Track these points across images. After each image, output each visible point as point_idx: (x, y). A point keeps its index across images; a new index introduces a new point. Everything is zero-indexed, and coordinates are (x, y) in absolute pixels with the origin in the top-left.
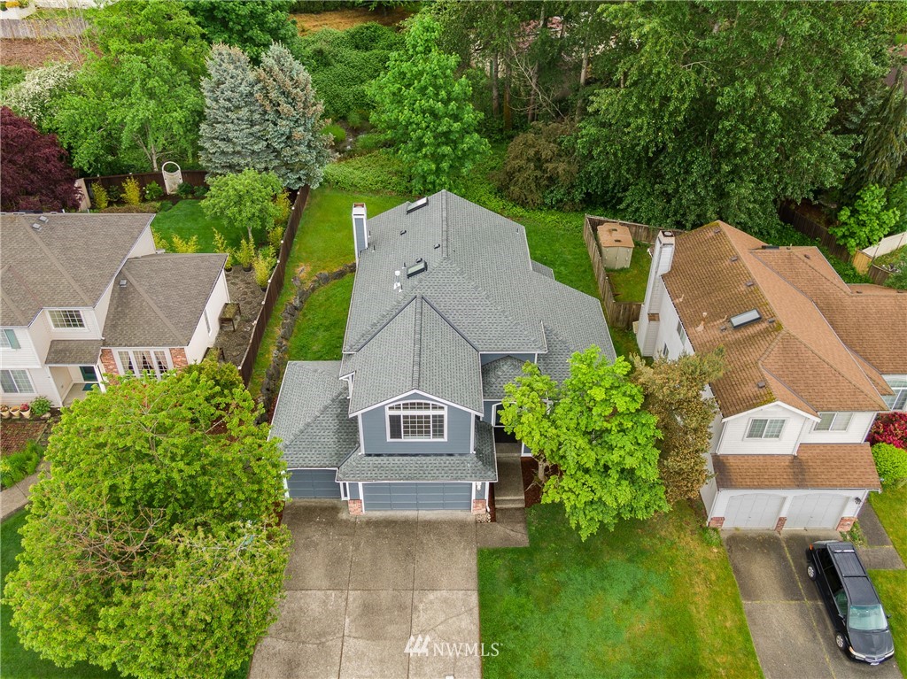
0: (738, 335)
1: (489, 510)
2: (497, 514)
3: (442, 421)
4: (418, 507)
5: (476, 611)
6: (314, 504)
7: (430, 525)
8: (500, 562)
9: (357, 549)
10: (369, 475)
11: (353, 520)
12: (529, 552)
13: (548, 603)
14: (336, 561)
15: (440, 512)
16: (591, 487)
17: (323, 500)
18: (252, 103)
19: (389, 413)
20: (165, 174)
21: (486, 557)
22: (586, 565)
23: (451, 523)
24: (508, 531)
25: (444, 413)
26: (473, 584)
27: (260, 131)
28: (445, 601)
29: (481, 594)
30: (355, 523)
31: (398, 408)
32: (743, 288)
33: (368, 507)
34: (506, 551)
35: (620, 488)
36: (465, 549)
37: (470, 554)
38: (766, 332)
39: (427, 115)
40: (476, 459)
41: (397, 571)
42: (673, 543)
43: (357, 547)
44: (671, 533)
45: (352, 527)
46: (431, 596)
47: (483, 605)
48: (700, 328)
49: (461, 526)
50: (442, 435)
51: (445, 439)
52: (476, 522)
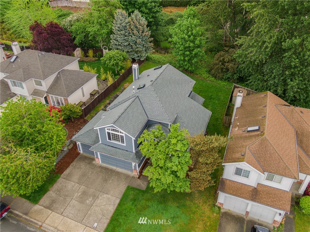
0: (247, 134)
1: (139, 174)
2: (141, 177)
3: (123, 138)
4: (117, 166)
5: (116, 205)
6: (88, 156)
7: (118, 173)
8: (132, 192)
9: (92, 174)
10: (100, 150)
11: (96, 164)
12: (144, 192)
13: (141, 211)
14: (84, 175)
15: (124, 170)
16: (160, 173)
17: (91, 156)
19: (107, 131)
20: (104, 50)
21: (129, 188)
22: (161, 203)
23: (124, 174)
24: (141, 183)
25: (124, 135)
26: (120, 196)
27: (127, 39)
28: (108, 199)
29: (121, 200)
30: (96, 165)
31: (109, 130)
32: (260, 117)
33: (102, 162)
34: (137, 189)
35: (169, 177)
36: (124, 184)
37: (125, 186)
38: (258, 135)
39: (183, 40)
40: (134, 154)
41: (99, 184)
43: (92, 173)
45: (95, 166)
46: (105, 196)
47: (119, 204)
48: (237, 129)
49: (127, 176)
50: (124, 143)
51: (125, 145)
52: (133, 177)
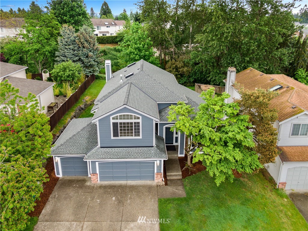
1: (164, 180)
2: (168, 182)
3: (139, 126)
4: (127, 178)
6: (74, 179)
7: (133, 188)
8: (171, 205)
9: (93, 199)
10: (101, 157)
11: (93, 185)
12: (187, 200)
14: (80, 206)
15: (138, 181)
16: (219, 152)
17: (79, 177)
18: (75, 44)
19: (112, 121)
20: (43, 74)
21: (163, 203)
22: (219, 207)
23: (144, 186)
24: (174, 190)
25: (140, 121)
27: (77, 54)
30: (93, 187)
31: (117, 119)
32: (269, 81)
33: (102, 178)
34: (174, 200)
36: (151, 199)
37: (154, 201)
38: (287, 91)
39: (137, 50)
40: (156, 148)
41: (113, 211)
42: (263, 195)
43: (93, 198)
44: (260, 191)
45: (92, 189)
46: (132, 225)
49: (150, 188)
50: (139, 135)
51: (141, 137)
52: (157, 186)
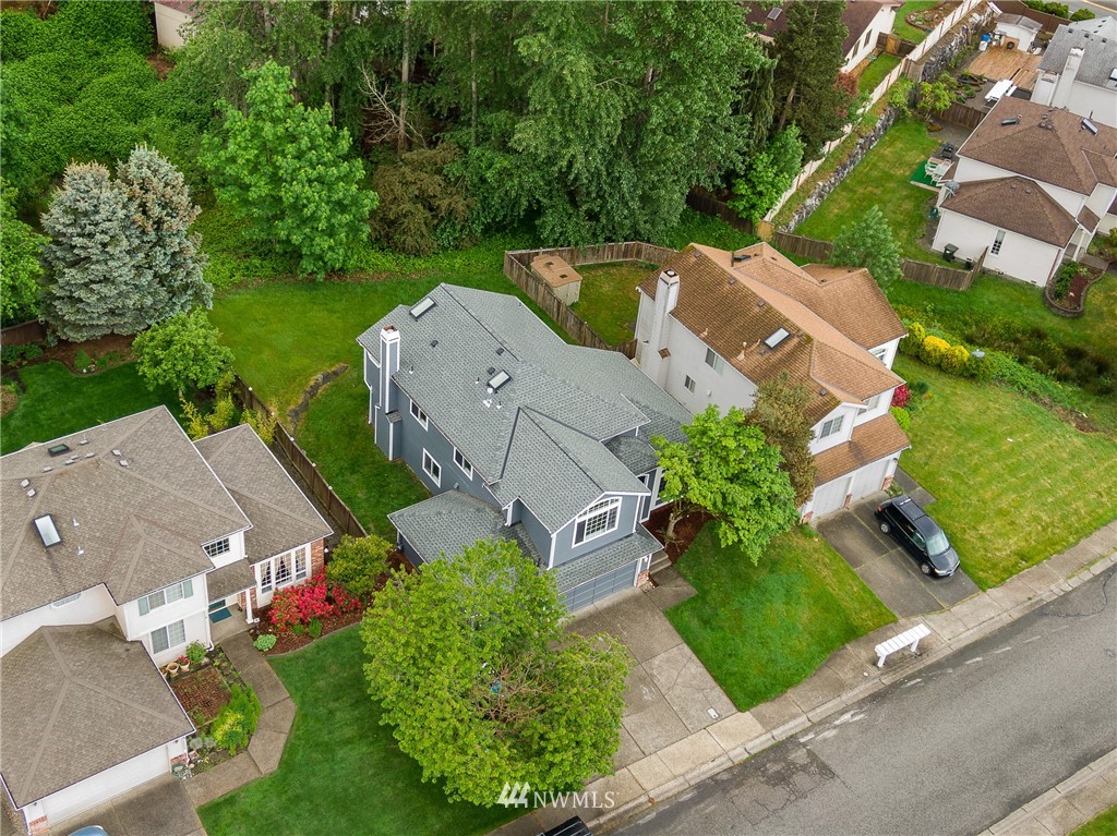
0: (779, 355)
1: (648, 579)
2: (656, 580)
3: (616, 512)
4: (592, 601)
5: (694, 657)
8: (686, 614)
12: (702, 596)
13: (739, 628)
15: (610, 597)
19: (577, 521)
21: (673, 614)
22: (746, 589)
23: (627, 601)
24: (674, 588)
25: (618, 504)
26: (678, 639)
28: (668, 660)
29: (689, 644)
31: (585, 514)
32: (757, 309)
34: (684, 604)
36: (653, 616)
37: (660, 618)
38: (800, 346)
40: (638, 536)
46: (656, 662)
47: (696, 651)
48: (741, 357)
49: (636, 600)
50: (613, 525)
51: (616, 528)
52: (645, 592)
